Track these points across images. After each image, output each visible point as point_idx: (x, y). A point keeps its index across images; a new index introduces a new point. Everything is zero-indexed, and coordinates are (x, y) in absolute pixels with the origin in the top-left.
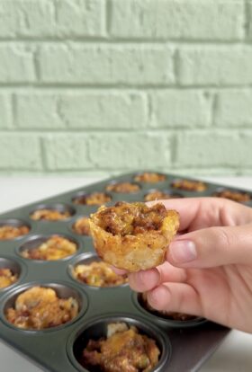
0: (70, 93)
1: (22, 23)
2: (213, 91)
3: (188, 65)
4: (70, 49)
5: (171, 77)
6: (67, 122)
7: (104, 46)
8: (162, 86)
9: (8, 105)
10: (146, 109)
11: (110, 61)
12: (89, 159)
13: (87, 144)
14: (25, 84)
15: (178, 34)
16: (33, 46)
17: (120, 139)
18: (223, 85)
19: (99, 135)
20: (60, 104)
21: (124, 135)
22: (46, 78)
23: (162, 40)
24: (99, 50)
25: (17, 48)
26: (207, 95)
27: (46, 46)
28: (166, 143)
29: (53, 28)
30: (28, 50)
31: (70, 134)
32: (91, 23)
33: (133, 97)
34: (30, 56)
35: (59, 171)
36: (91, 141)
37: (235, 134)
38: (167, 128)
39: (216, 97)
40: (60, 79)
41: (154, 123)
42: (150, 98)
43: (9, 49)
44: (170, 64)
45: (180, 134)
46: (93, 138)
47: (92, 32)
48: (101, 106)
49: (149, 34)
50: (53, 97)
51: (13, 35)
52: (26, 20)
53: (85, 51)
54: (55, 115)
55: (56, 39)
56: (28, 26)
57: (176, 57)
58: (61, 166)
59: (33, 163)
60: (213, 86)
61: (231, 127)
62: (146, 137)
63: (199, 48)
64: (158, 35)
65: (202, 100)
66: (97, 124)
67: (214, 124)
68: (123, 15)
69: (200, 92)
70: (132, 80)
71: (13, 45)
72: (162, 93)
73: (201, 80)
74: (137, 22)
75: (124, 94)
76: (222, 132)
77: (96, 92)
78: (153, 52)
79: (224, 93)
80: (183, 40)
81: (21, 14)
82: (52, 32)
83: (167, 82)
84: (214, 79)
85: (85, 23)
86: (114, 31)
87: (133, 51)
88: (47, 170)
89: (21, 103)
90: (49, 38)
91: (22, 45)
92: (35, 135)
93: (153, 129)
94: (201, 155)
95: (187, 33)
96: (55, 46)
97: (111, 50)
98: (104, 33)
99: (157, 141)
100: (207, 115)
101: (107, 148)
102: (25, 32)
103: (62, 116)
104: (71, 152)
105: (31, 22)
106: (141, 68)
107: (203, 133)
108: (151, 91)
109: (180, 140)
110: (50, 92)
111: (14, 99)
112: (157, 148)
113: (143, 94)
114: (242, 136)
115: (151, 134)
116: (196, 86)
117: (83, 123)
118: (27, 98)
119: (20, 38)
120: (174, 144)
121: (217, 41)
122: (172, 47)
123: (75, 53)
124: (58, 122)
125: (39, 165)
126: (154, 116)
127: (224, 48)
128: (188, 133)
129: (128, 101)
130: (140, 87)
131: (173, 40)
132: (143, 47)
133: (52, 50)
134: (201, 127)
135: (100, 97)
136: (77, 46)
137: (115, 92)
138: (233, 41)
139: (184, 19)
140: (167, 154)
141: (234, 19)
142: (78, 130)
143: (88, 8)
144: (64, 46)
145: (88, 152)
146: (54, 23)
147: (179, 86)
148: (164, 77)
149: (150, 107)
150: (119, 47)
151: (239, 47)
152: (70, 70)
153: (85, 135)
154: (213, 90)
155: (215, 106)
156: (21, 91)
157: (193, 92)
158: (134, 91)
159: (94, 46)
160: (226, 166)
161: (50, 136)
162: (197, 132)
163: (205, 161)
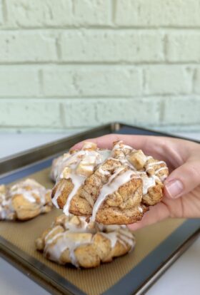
0: (83, 69)
1: (48, 16)
2: (193, 66)
3: (174, 46)
4: (84, 35)
5: (161, 56)
6: (81, 92)
7: (110, 32)
8: (155, 63)
9: (36, 79)
10: (141, 82)
11: (115, 44)
12: (96, 119)
13: (96, 108)
14: (50, 62)
15: (167, 23)
16: (56, 32)
17: (121, 104)
19: (105, 101)
20: (75, 78)
21: (124, 100)
22: (65, 59)
23: (154, 28)
24: (106, 36)
25: (43, 34)
26: (188, 69)
27: (66, 33)
28: (156, 106)
29: (71, 19)
30: (52, 36)
31: (83, 100)
32: (100, 15)
33: (131, 72)
34: (54, 40)
35: (75, 128)
36: (98, 106)
38: (157, 95)
39: (196, 71)
40: (77, 59)
41: (147, 91)
42: (144, 72)
43: (37, 35)
44: (160, 46)
45: (167, 99)
46: (99, 103)
47: (101, 22)
48: (106, 79)
49: (145, 23)
50: (70, 72)
51: (40, 24)
52: (51, 13)
53: (95, 37)
54: (72, 86)
55: (74, 27)
56: (52, 18)
57: (166, 40)
58: (75, 124)
59: (54, 123)
60: (194, 62)
62: (141, 102)
63: (183, 32)
64: (152, 23)
65: (186, 74)
66: (104, 92)
67: (194, 92)
68: (125, 8)
69: (184, 67)
70: (131, 59)
71: (40, 32)
72: (153, 67)
73: (184, 58)
74: (136, 14)
75: (124, 69)
77: (104, 68)
78: (147, 36)
80: (171, 27)
82: (70, 23)
83: (158, 59)
85: (95, 15)
86: (119, 21)
87: (132, 36)
88: (65, 128)
89: (46, 77)
90: (68, 27)
91: (48, 32)
92: (58, 101)
93: (146, 96)
94: (183, 116)
95: (174, 22)
96: (72, 32)
97: (115, 36)
98: (110, 23)
99: (149, 105)
100: (188, 85)
101: (110, 111)
102: (50, 22)
103: (77, 87)
104: (83, 114)
105: (54, 14)
106: (138, 49)
107: (186, 98)
108: (145, 67)
109: (167, 104)
110: (68, 68)
111: (41, 73)
112: (149, 111)
113: (140, 69)
115: (145, 100)
116: (180, 63)
117: (93, 92)
118: (51, 73)
119: (46, 27)
120: (162, 108)
122: (163, 32)
123: (87, 38)
124: (76, 93)
125: (59, 124)
126: (147, 86)
128: (174, 98)
129: (128, 75)
130: (137, 64)
131: (164, 27)
132: (140, 32)
133: (70, 36)
134: (183, 94)
135: (106, 72)
136: (90, 32)
137: (118, 68)
139: (171, 11)
140: (157, 115)
142: (89, 97)
143: (98, 3)
144: (79, 33)
145: (96, 114)
146: (72, 15)
147: (168, 62)
148: (156, 56)
149: (144, 78)
150: (122, 33)
152: (84, 52)
153: (94, 100)
155: (195, 78)
156: (46, 68)
157: (178, 67)
158: (132, 67)
159: (102, 32)
161: (68, 102)
162: (180, 98)
163: (186, 120)
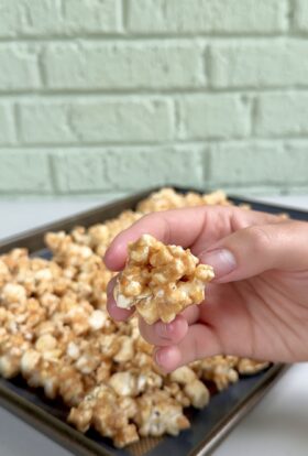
0: (82, 101)
1: (24, 20)
2: (251, 95)
3: (221, 64)
4: (80, 48)
5: (201, 79)
6: (80, 136)
7: (121, 44)
8: (191, 90)
9: (10, 118)
10: (172, 119)
11: (129, 61)
12: (106, 178)
13: (105, 162)
14: (29, 92)
15: (208, 27)
16: (38, 46)
17: (143, 155)
18: (263, 87)
19: (118, 150)
20: (71, 115)
21: (147, 149)
22: (53, 84)
23: (189, 35)
24: (115, 49)
25: (19, 49)
26: (244, 99)
27: (53, 46)
28: (197, 158)
29: (60, 24)
30: (31, 51)
31: (84, 149)
32: (104, 17)
33: (157, 104)
34: (33, 58)
35: (72, 193)
36: (109, 159)
37: (279, 145)
38: (198, 139)
39: (256, 102)
40: (70, 85)
41: (183, 134)
42: (177, 105)
43: (9, 51)
44: (200, 64)
45: (213, 146)
46: (110, 153)
47: (106, 28)
48: (118, 115)
49: (174, 27)
50: (62, 106)
51: (13, 34)
52: (29, 16)
53: (99, 50)
54: (65, 128)
55: (63, 37)
56: (30, 22)
57: (208, 55)
58: (73, 187)
59: (41, 185)
60: (251, 88)
61: (273, 136)
62: (173, 151)
63: (234, 43)
64: (185, 28)
65: (239, 105)
66: (116, 136)
67: (254, 134)
68: (143, 6)
69: (237, 96)
70: (155, 84)
71: (14, 46)
72: (191, 99)
73: (236, 82)
74: (159, 14)
75: (146, 101)
76: (264, 143)
77: (113, 99)
78: (179, 49)
79: (265, 96)
80: (214, 34)
81: (22, 10)
82: (59, 29)
83: (197, 84)
84: (253, 80)
85: (97, 17)
86: (133, 26)
87: (155, 49)
88: (58, 193)
89: (25, 114)
90: (56, 36)
91: (24, 45)
92: (43, 152)
93: (181, 141)
94: (238, 172)
95: (219, 26)
96: (63, 45)
97: (130, 49)
98: (120, 29)
99: (186, 156)
100: (245, 123)
101: (128, 166)
102: (27, 30)
103: (73, 128)
104: (85, 171)
105: (33, 17)
106: (166, 69)
107: (242, 144)
108: (178, 97)
109: (214, 154)
110: (59, 100)
111: (17, 110)
112: (187, 164)
113: (169, 101)
114: (288, 148)
115: (179, 147)
116: (231, 89)
117: (98, 136)
118: (32, 109)
119: (22, 37)
120: (207, 159)
121: (256, 34)
122: (202, 43)
123: (87, 53)
124: (69, 136)
125: (48, 187)
126: (182, 126)
127: (263, 43)
128: (223, 145)
129: (151, 108)
130: (165, 91)
131: (204, 34)
132: (167, 44)
133: (59, 50)
134: (238, 137)
135: (118, 105)
136: (89, 45)
137: (136, 99)
138: (276, 34)
139: (215, 9)
140: (199, 171)
141: (276, 7)
142: (94, 144)
144: (73, 46)
145: (106, 170)
146: (61, 19)
147: (211, 89)
148: (193, 79)
149: (177, 115)
150: (139, 45)
151: (281, 42)
152: (82, 74)
153: (102, 150)
154: (253, 93)
155: (255, 113)
156: (25, 101)
157: (228, 96)
158: (157, 97)
159: (109, 44)
160: (269, 183)
161: (60, 152)
162: (234, 144)
163: (244, 178)
